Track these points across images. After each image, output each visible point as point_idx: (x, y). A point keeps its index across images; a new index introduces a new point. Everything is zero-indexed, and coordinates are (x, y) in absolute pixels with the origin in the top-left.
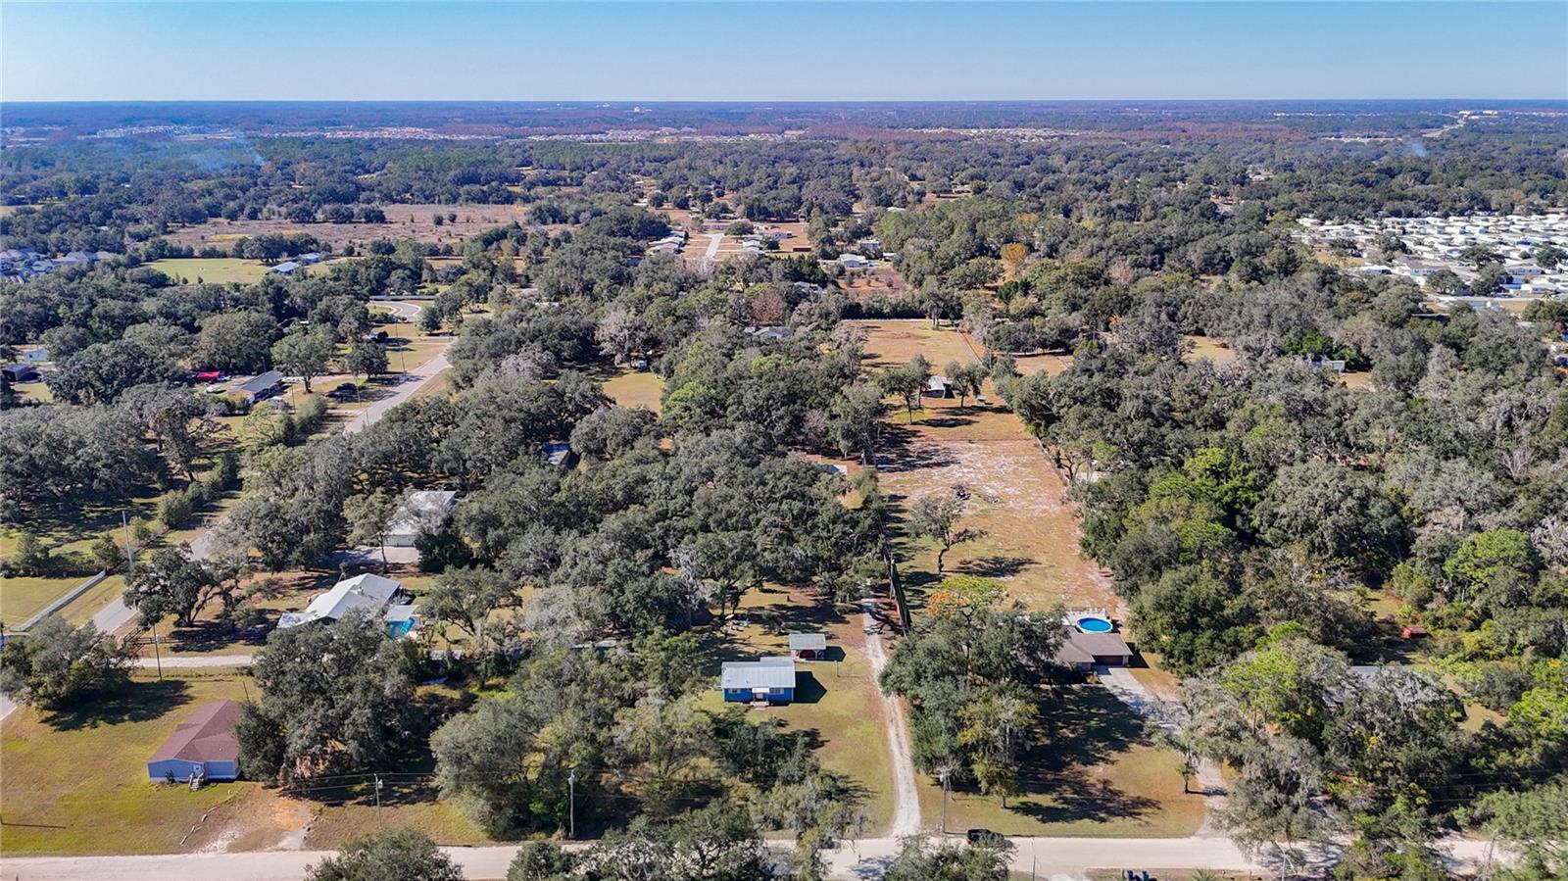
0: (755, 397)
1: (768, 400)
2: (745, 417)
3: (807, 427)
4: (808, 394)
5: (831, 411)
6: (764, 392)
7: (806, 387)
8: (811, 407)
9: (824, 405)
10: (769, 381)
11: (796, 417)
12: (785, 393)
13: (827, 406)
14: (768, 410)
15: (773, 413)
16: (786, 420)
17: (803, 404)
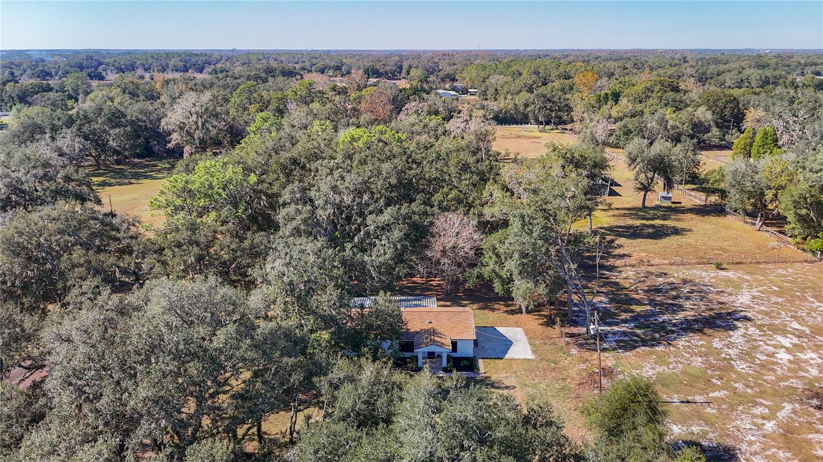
0: (334, 188)
1: (360, 194)
2: (311, 228)
3: (438, 248)
4: (438, 182)
5: (481, 215)
6: (352, 179)
7: (431, 172)
8: (444, 209)
9: (464, 204)
10: (363, 162)
11: (415, 226)
12: (393, 181)
13: (470, 206)
14: (361, 214)
15: (370, 219)
16: (397, 234)
17: (427, 203)
